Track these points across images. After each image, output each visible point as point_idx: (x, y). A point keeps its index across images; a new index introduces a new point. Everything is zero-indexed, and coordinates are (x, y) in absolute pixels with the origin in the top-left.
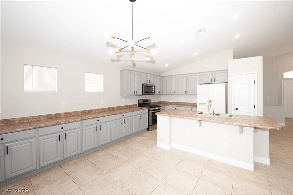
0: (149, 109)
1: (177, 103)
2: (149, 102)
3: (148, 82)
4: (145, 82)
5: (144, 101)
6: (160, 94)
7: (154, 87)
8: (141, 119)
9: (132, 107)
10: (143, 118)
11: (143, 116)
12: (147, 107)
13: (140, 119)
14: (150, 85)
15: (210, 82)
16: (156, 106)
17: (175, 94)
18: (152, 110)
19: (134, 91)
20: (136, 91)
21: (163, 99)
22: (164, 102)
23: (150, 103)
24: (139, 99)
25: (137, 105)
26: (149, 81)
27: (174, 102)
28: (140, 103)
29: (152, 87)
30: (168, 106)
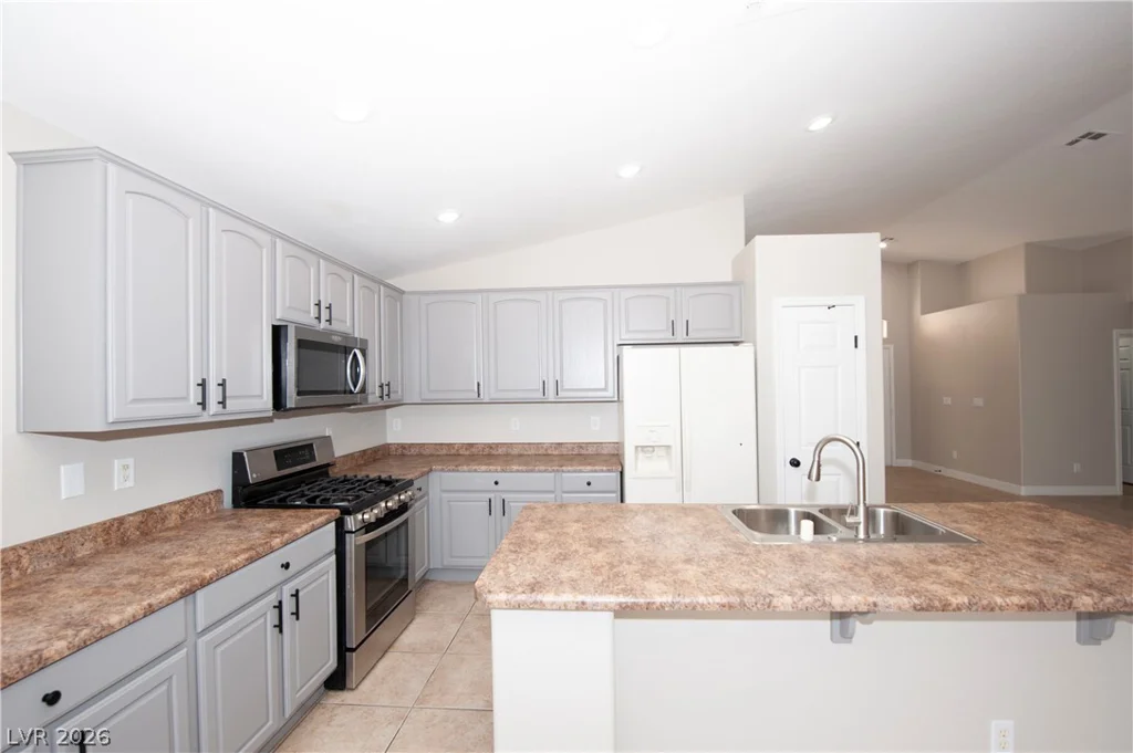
0: (340, 524)
1: (490, 446)
2: (320, 460)
3: (319, 318)
4: (300, 314)
5: (285, 454)
6: (389, 401)
7: (364, 355)
8: (280, 626)
9: (173, 520)
10: (296, 614)
11: (296, 595)
12: (326, 504)
13: (271, 632)
14: (336, 339)
15: (668, 337)
16: (381, 481)
17: (485, 397)
18: (368, 527)
19: (194, 380)
20: (223, 384)
21: (399, 429)
22: (403, 446)
23: (328, 465)
24: (239, 447)
25: (221, 501)
26: (329, 308)
27: (471, 445)
28: (252, 477)
29: (346, 350)
30: (446, 475)
